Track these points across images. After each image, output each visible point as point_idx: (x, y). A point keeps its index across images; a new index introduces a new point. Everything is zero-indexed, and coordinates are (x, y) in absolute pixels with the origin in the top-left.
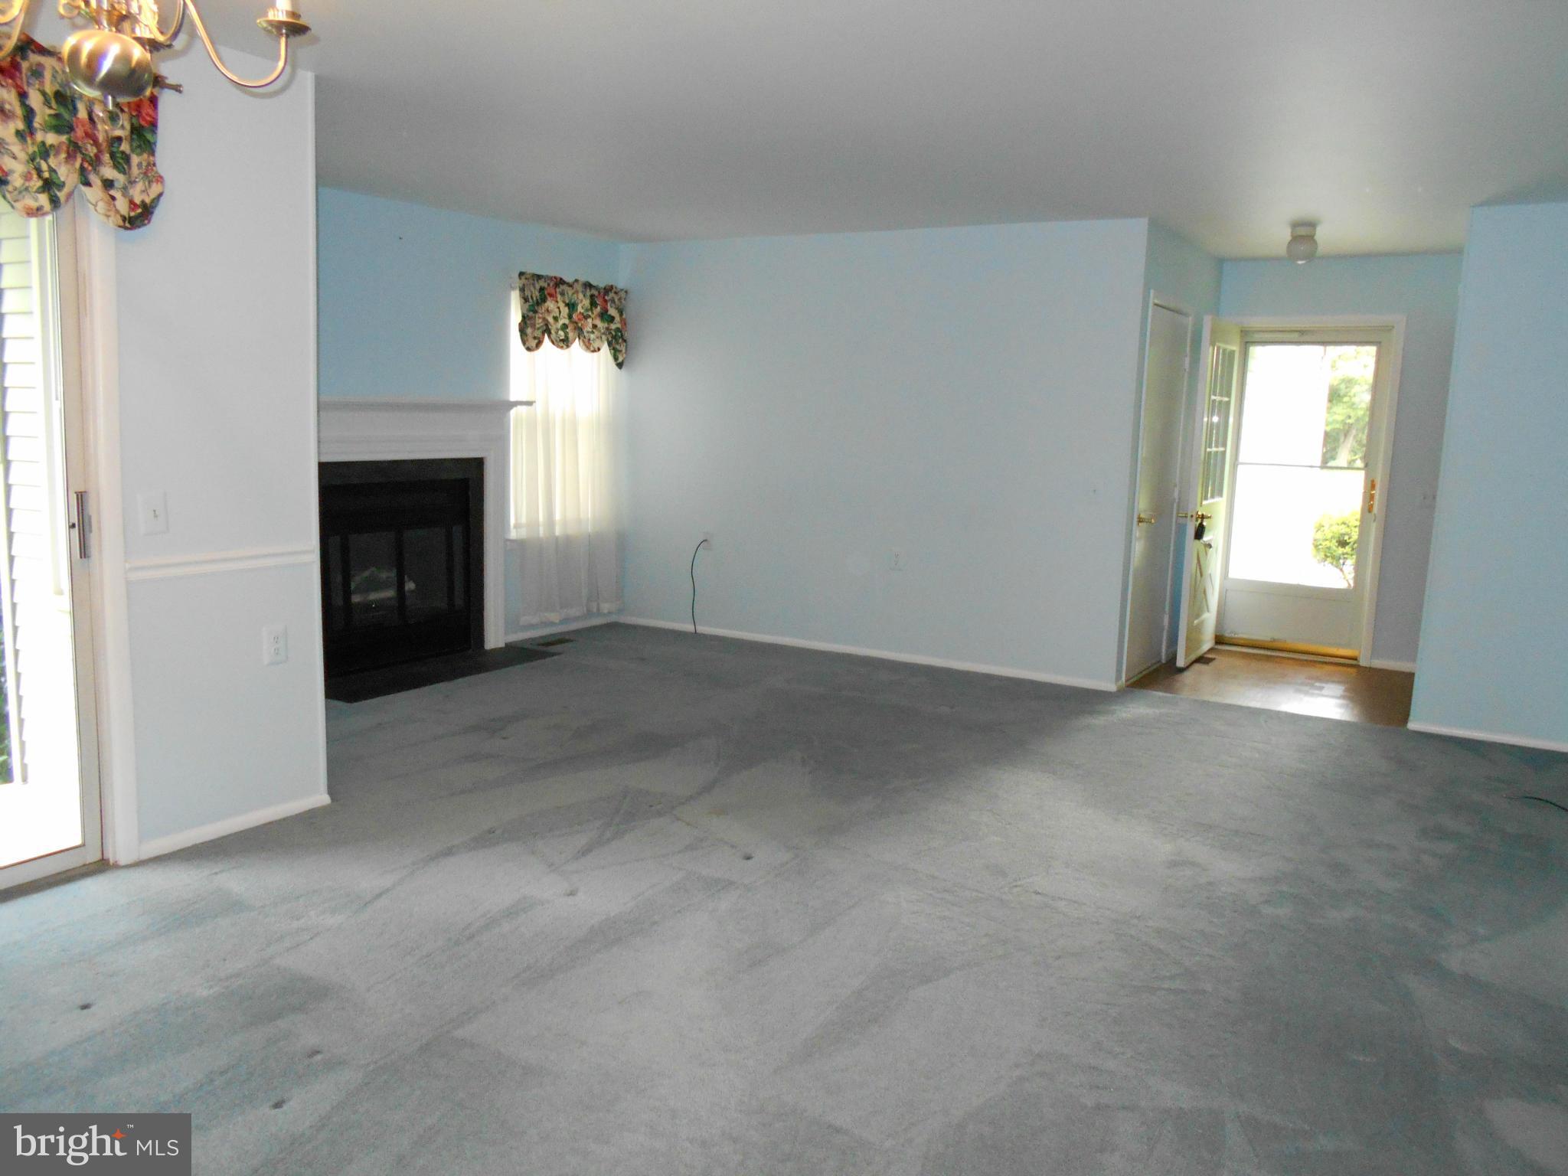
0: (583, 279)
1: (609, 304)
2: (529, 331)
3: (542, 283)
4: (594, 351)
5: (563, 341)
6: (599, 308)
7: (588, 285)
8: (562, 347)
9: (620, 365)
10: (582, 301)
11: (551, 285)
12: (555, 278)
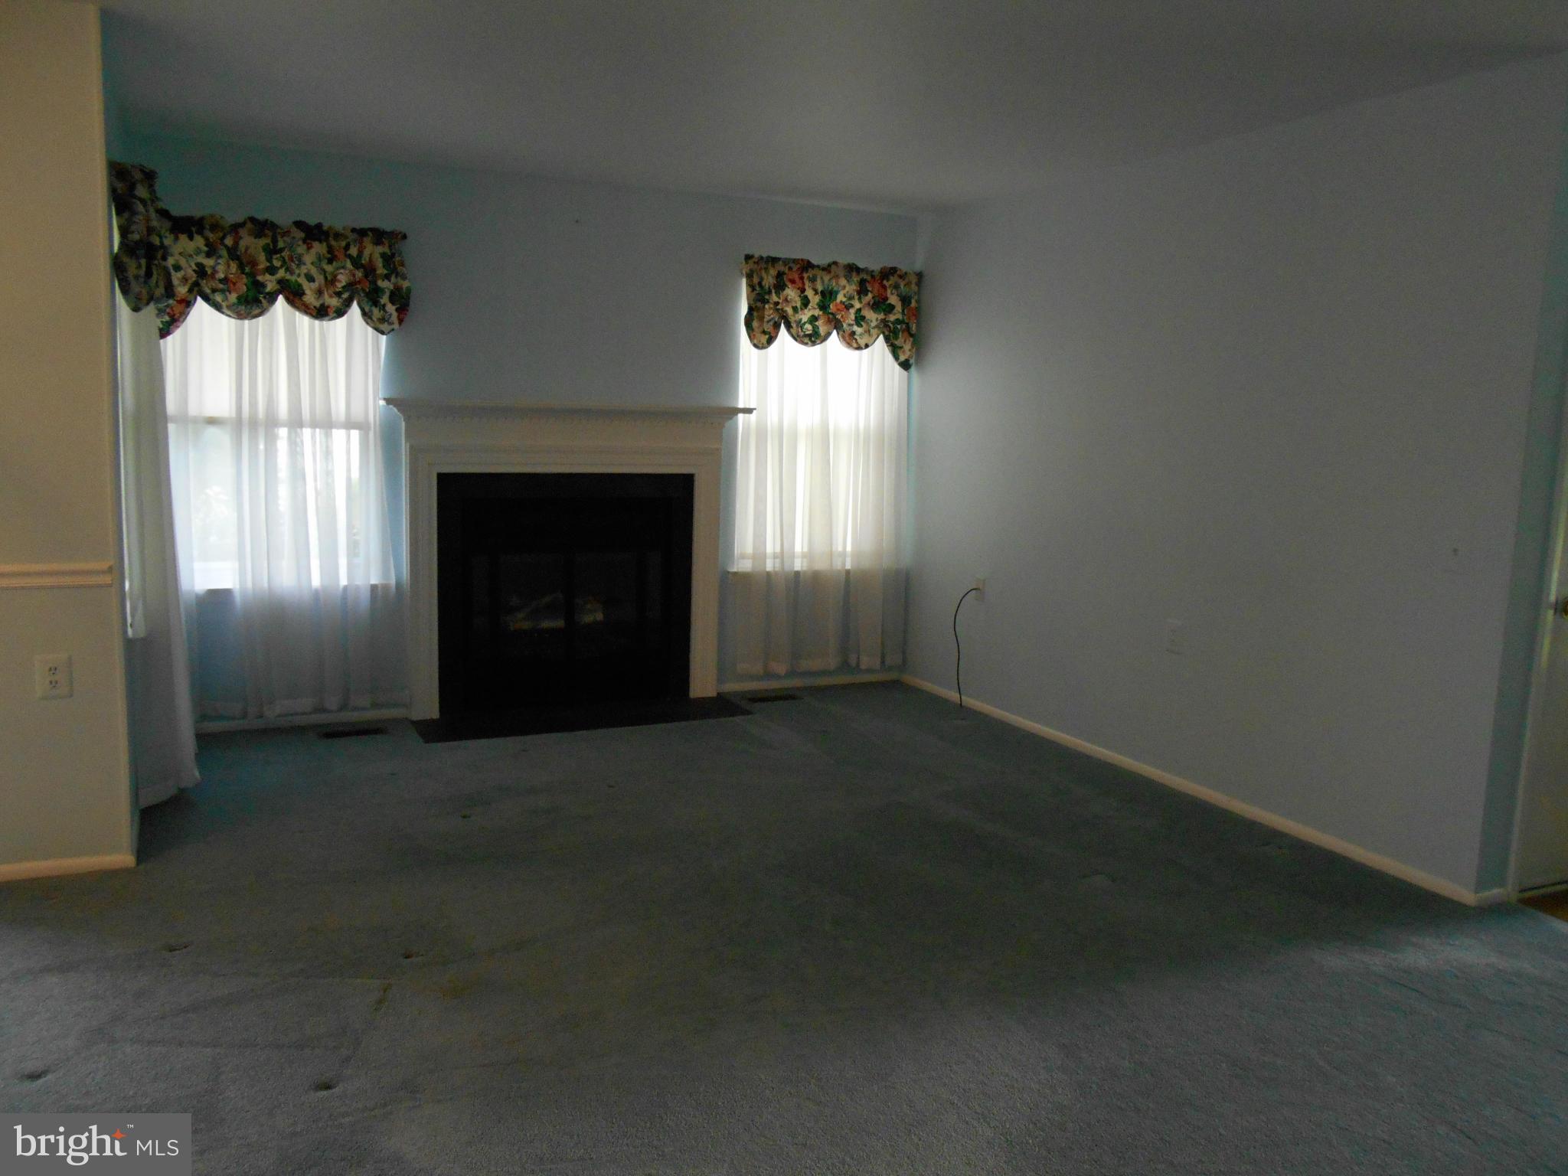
0: (844, 260)
1: (889, 291)
2: (755, 324)
3: (780, 267)
4: (859, 348)
5: (810, 336)
6: (870, 295)
7: (852, 269)
8: (806, 344)
9: (905, 365)
10: (844, 287)
11: (795, 269)
12: (802, 260)
